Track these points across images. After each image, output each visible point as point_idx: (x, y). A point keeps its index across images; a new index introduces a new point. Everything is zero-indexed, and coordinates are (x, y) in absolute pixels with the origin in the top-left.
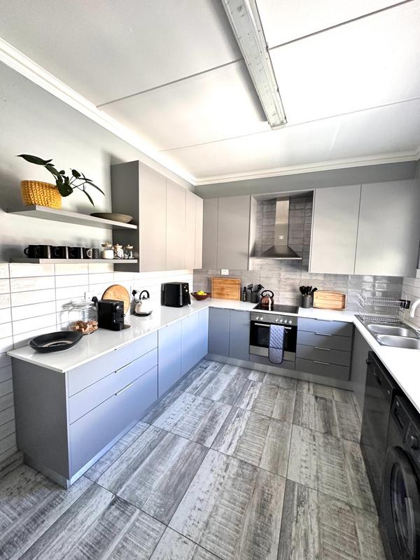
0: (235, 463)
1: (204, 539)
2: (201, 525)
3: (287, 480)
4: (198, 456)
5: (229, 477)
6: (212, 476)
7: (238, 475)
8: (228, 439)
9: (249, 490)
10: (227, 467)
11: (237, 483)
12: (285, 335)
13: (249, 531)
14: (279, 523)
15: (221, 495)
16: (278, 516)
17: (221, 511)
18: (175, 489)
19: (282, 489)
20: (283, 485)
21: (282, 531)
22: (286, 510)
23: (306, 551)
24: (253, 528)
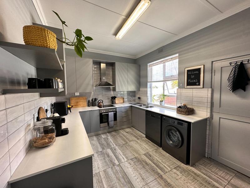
0: (130, 161)
1: (146, 182)
2: (142, 181)
3: (144, 154)
4: (119, 169)
5: (134, 165)
6: (129, 169)
7: (134, 163)
8: (121, 157)
9: (140, 163)
10: (130, 164)
11: (137, 164)
12: (114, 115)
13: (150, 170)
14: (152, 163)
15: (137, 170)
16: (150, 162)
17: (142, 173)
18: (126, 182)
19: (145, 157)
20: (144, 156)
21: (154, 164)
22: (150, 159)
23: (160, 163)
24: (150, 169)
